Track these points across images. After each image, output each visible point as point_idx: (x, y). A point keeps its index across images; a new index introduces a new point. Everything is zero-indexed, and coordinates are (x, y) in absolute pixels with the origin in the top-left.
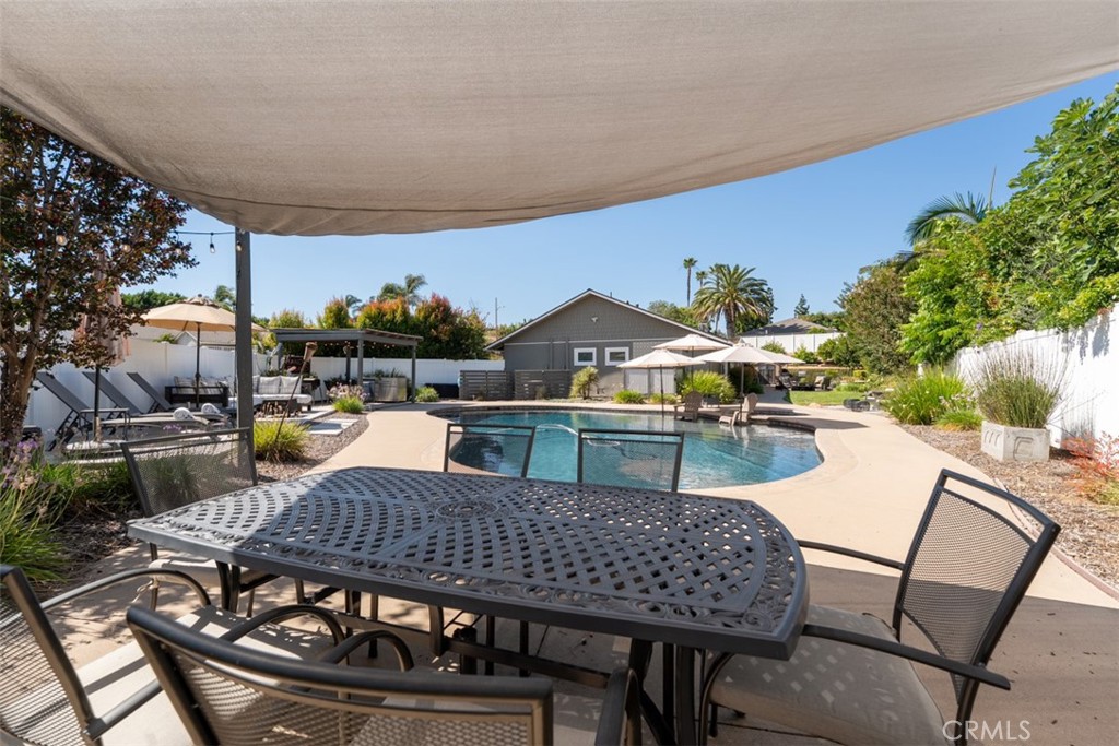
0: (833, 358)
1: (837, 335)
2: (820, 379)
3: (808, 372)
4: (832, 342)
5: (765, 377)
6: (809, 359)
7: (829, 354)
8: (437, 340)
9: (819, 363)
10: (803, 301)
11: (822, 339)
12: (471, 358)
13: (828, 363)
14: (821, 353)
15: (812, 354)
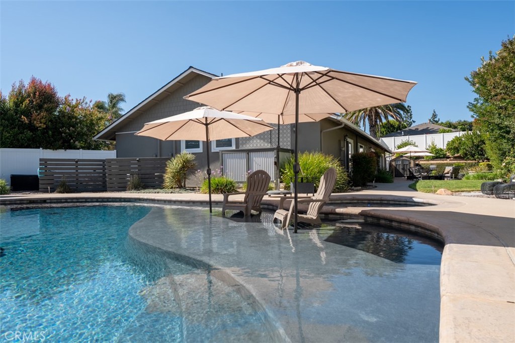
0: (460, 153)
1: (462, 133)
2: (448, 169)
3: (438, 165)
4: (457, 139)
5: (401, 171)
6: (439, 155)
7: (457, 150)
8: (31, 127)
9: (448, 158)
10: (435, 116)
11: (450, 136)
12: (75, 148)
13: (456, 158)
14: (449, 149)
15: (441, 150)
